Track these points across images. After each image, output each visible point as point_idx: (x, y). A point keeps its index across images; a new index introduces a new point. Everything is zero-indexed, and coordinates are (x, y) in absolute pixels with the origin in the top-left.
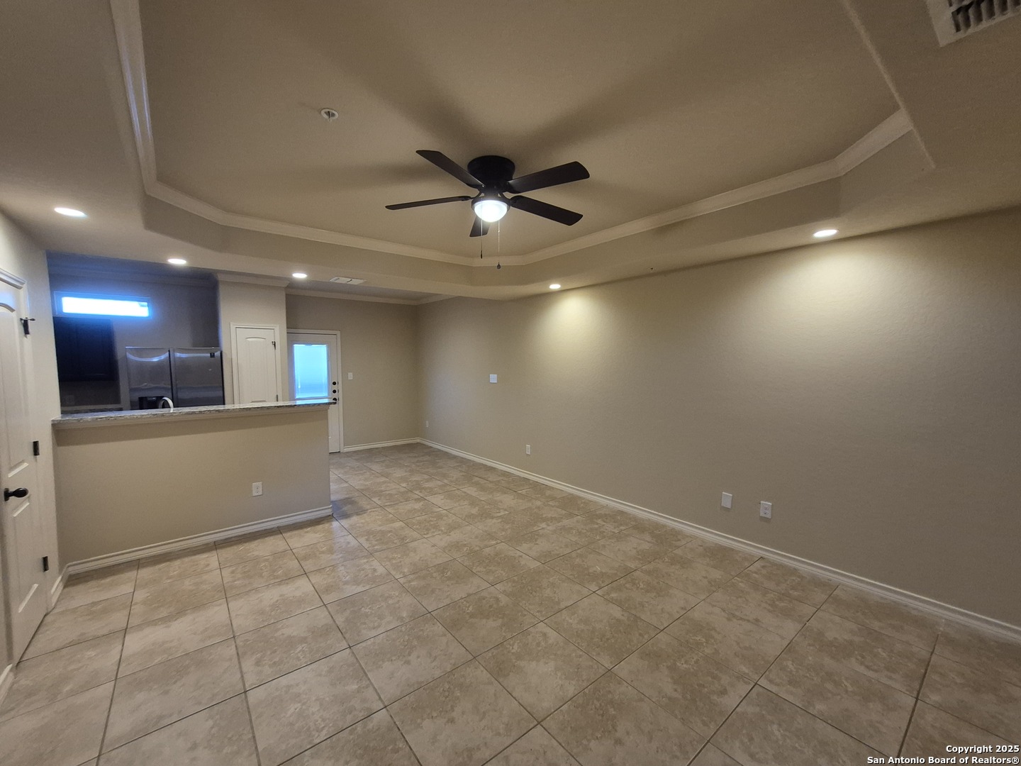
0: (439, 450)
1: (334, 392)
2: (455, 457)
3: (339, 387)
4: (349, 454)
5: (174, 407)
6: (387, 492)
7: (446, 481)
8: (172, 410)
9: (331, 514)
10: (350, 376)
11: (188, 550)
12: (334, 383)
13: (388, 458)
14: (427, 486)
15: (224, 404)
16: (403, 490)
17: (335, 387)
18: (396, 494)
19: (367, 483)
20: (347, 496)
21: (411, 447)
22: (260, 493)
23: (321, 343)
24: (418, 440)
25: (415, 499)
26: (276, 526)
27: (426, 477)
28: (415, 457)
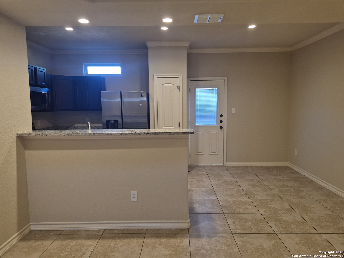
0: (306, 178)
1: (221, 122)
2: (321, 188)
3: (224, 118)
4: (228, 168)
5: (91, 129)
6: (244, 216)
7: (306, 217)
8: (90, 131)
9: (188, 228)
10: (233, 110)
11: (87, 233)
12: (221, 116)
13: (256, 178)
14: (284, 218)
15: (149, 128)
16: (259, 217)
17: (222, 119)
18: (251, 221)
19: (231, 200)
20: (210, 211)
21: (280, 169)
22: (136, 200)
23: (213, 87)
24: (288, 164)
25: (268, 234)
26: (146, 228)
27: (286, 206)
28: (280, 180)
